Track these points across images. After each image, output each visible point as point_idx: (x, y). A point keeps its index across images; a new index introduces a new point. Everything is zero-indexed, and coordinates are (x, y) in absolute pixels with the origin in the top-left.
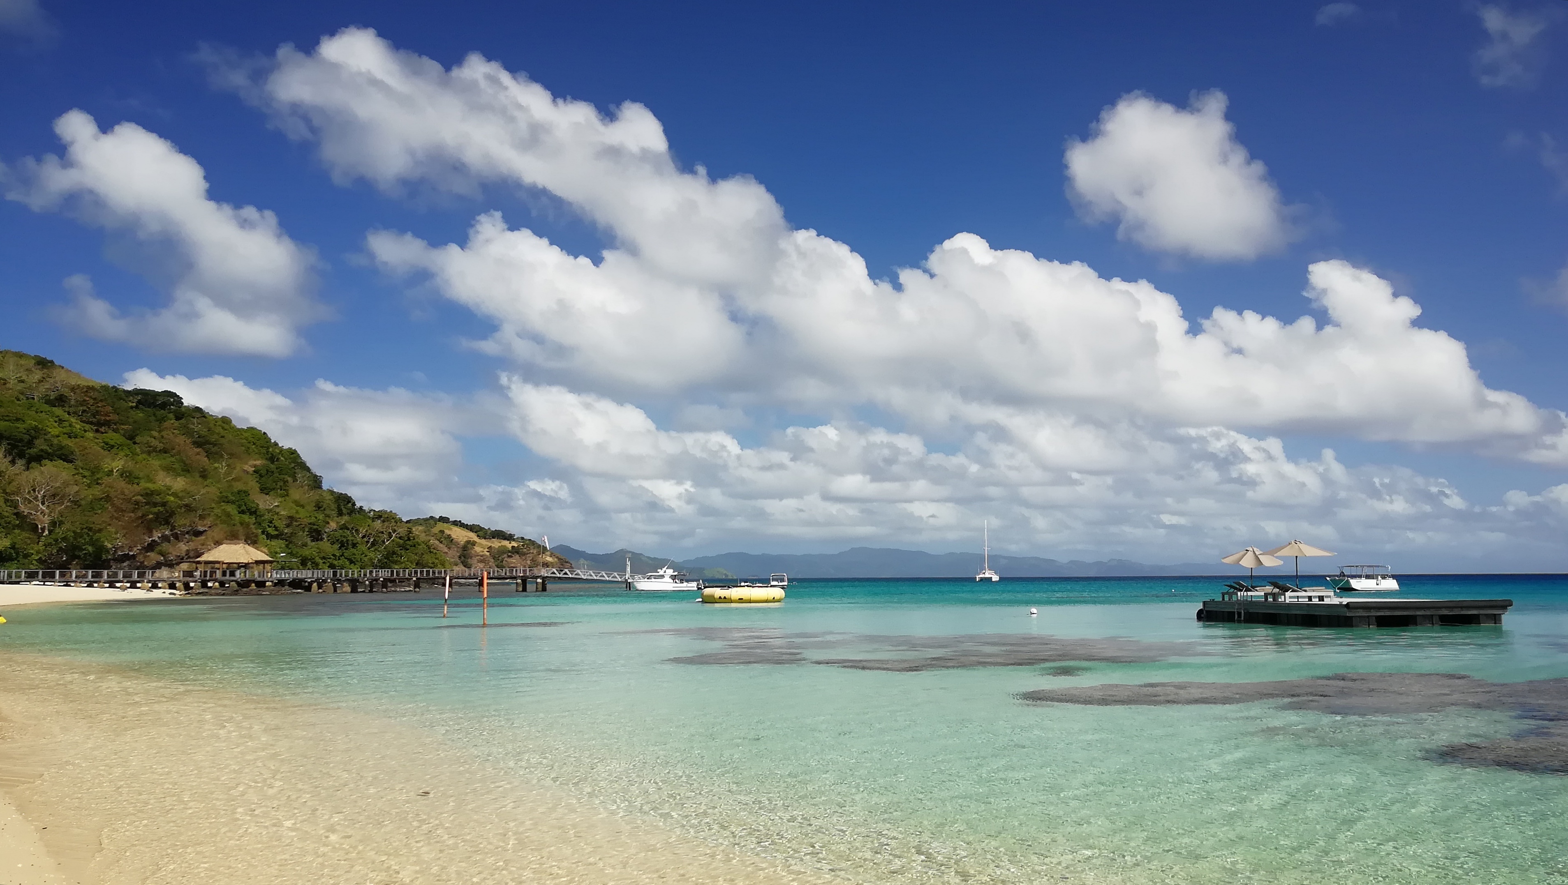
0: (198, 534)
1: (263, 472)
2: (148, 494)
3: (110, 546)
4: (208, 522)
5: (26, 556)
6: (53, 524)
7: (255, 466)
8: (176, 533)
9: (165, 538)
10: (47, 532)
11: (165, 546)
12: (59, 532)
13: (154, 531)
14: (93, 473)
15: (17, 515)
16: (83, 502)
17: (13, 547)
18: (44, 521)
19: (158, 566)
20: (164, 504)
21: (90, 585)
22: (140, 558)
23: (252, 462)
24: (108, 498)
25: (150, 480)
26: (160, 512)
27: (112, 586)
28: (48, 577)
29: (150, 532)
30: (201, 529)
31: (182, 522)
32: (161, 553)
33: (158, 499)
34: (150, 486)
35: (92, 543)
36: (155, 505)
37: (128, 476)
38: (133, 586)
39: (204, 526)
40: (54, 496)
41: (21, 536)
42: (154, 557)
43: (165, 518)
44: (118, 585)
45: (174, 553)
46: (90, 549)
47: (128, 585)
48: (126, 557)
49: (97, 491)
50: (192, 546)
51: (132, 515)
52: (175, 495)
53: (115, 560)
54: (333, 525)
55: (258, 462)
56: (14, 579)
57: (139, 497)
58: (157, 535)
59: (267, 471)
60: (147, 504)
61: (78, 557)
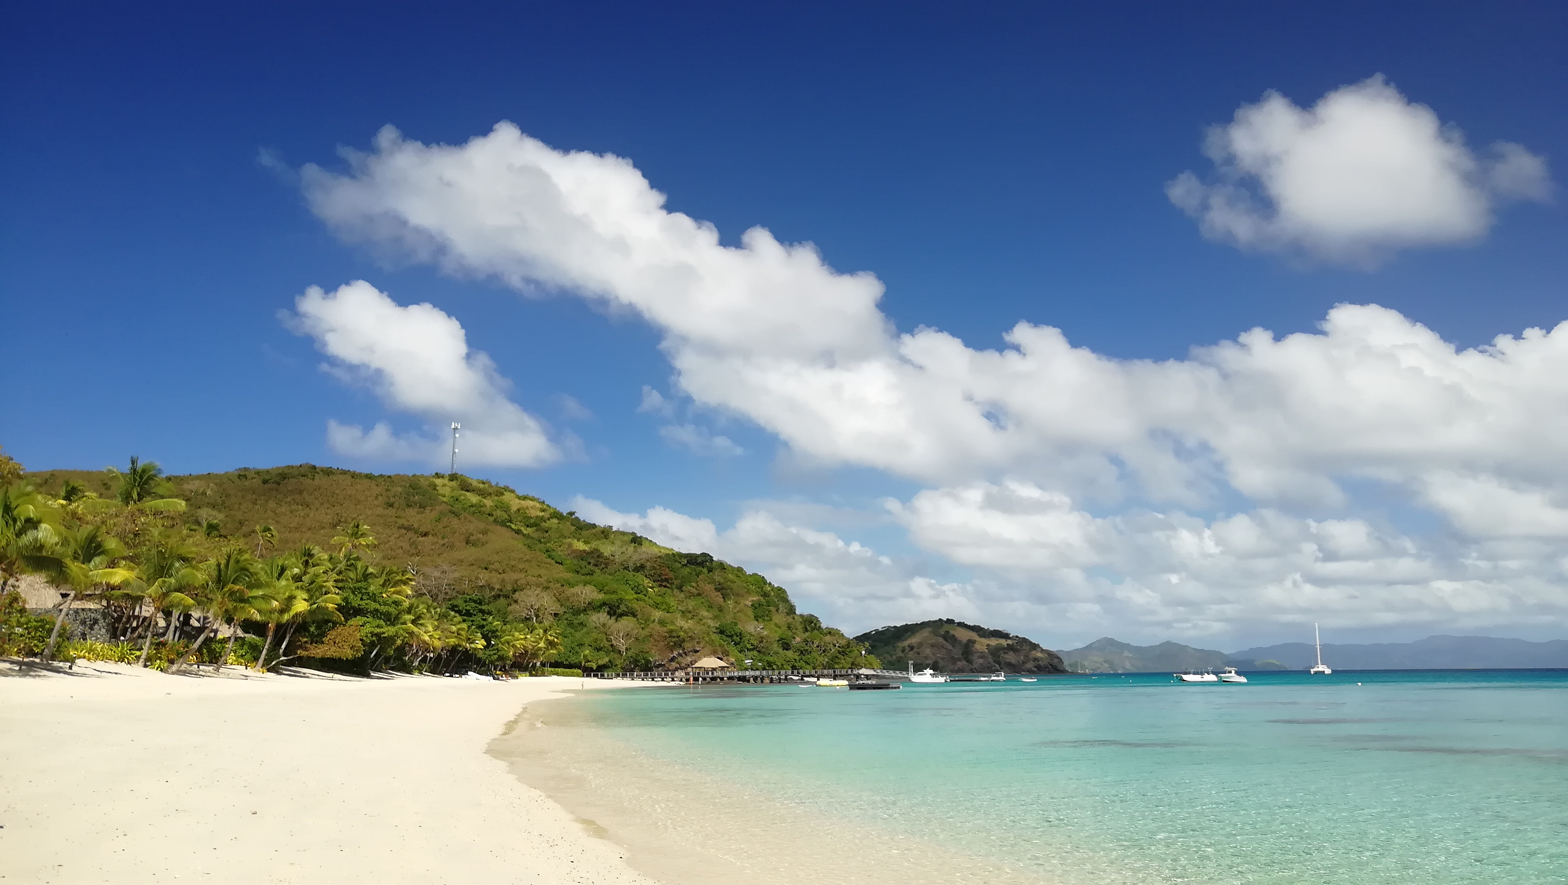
0: (696, 652)
1: (757, 605)
2: (671, 631)
3: (652, 660)
4: (701, 645)
5: (616, 666)
6: (627, 649)
7: (753, 601)
8: (686, 652)
9: (680, 655)
10: (625, 654)
11: (680, 659)
12: (630, 654)
13: (674, 652)
14: (646, 621)
15: (612, 645)
16: (640, 638)
17: (610, 661)
18: (623, 649)
19: (677, 669)
20: (678, 637)
21: (643, 680)
22: (667, 665)
23: (751, 599)
24: (651, 636)
25: (672, 623)
26: (677, 641)
27: (653, 680)
28: (624, 676)
29: (672, 652)
30: (698, 649)
31: (688, 646)
32: (678, 663)
33: (674, 634)
34: (672, 627)
35: (644, 659)
36: (674, 637)
37: (662, 623)
38: (663, 680)
39: (699, 647)
40: (628, 635)
41: (613, 655)
42: (674, 665)
43: (679, 644)
44: (655, 679)
45: (685, 662)
46: (643, 661)
47: (661, 679)
48: (661, 665)
49: (646, 632)
50: (694, 658)
51: (663, 643)
52: (685, 632)
53: (655, 667)
54: (798, 639)
55: (755, 599)
56: (610, 677)
57: (666, 634)
58: (675, 653)
59: (760, 604)
60: (669, 637)
61: (638, 666)
